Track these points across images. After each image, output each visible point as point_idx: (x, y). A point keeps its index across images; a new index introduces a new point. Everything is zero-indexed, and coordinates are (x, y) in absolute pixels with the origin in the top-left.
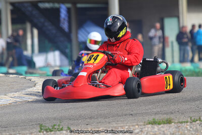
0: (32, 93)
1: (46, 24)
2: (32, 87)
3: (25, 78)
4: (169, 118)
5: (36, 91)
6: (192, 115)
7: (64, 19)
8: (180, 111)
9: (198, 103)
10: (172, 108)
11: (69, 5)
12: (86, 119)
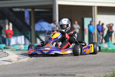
0: (6, 60)
1: (17, 20)
2: (6, 57)
3: (2, 51)
4: (83, 76)
5: (9, 59)
6: (95, 74)
7: (27, 18)
8: (89, 72)
9: (100, 67)
10: (85, 70)
11: (30, 10)
12: (36, 75)
